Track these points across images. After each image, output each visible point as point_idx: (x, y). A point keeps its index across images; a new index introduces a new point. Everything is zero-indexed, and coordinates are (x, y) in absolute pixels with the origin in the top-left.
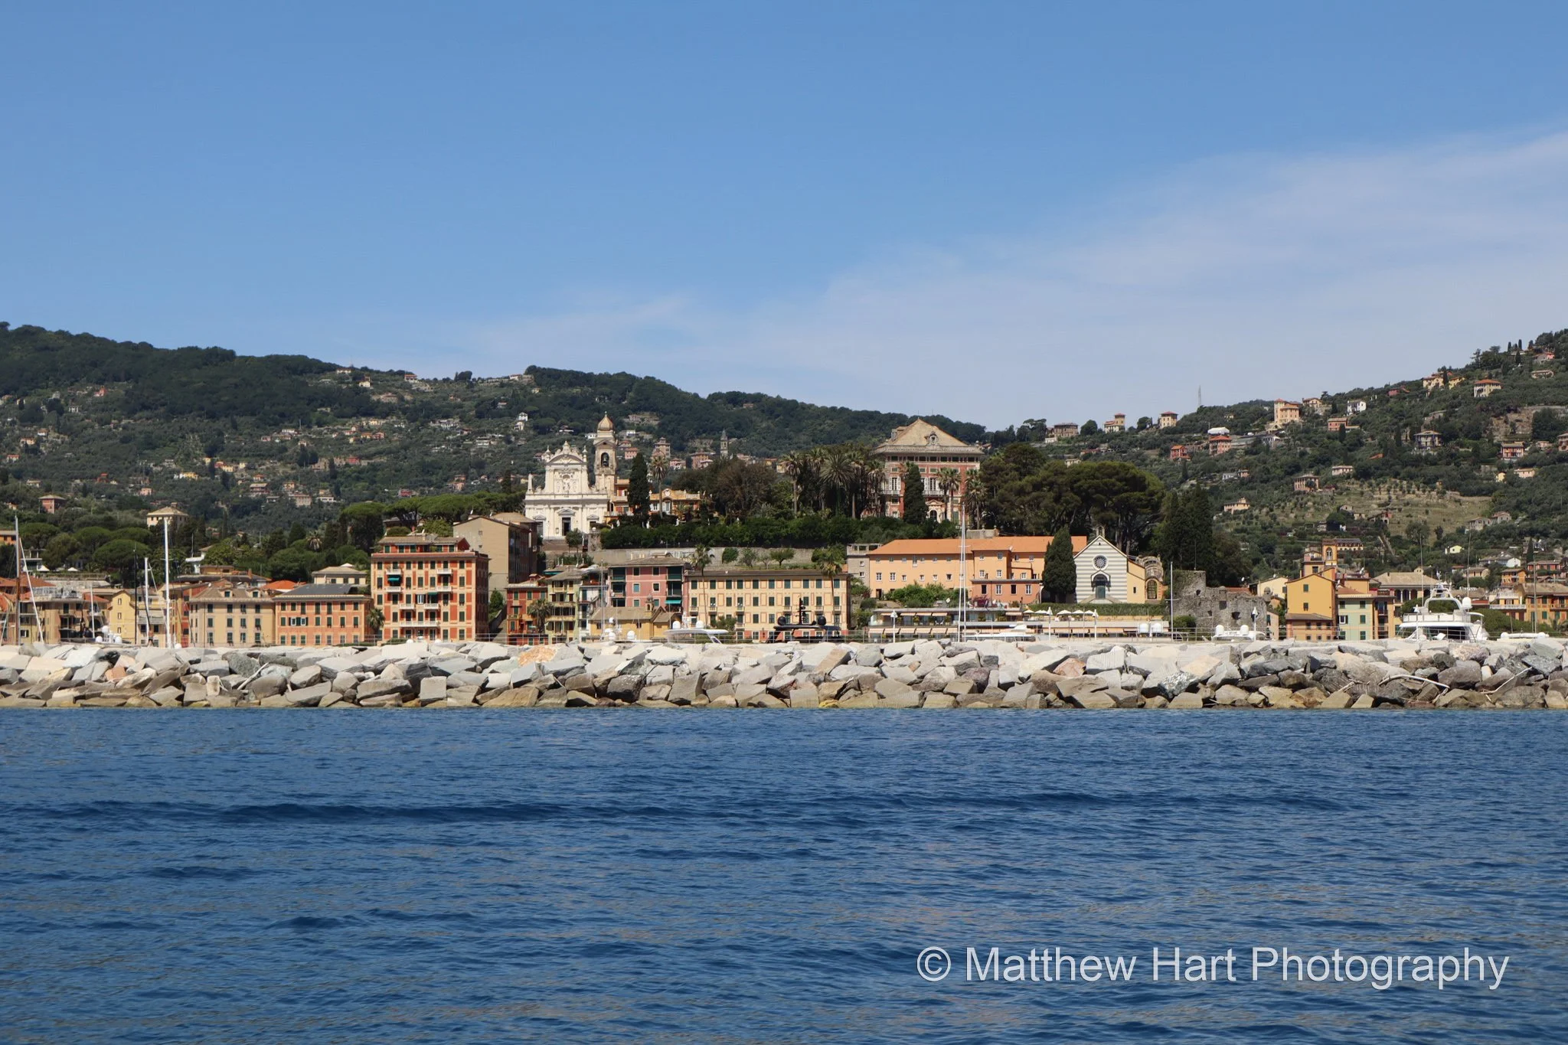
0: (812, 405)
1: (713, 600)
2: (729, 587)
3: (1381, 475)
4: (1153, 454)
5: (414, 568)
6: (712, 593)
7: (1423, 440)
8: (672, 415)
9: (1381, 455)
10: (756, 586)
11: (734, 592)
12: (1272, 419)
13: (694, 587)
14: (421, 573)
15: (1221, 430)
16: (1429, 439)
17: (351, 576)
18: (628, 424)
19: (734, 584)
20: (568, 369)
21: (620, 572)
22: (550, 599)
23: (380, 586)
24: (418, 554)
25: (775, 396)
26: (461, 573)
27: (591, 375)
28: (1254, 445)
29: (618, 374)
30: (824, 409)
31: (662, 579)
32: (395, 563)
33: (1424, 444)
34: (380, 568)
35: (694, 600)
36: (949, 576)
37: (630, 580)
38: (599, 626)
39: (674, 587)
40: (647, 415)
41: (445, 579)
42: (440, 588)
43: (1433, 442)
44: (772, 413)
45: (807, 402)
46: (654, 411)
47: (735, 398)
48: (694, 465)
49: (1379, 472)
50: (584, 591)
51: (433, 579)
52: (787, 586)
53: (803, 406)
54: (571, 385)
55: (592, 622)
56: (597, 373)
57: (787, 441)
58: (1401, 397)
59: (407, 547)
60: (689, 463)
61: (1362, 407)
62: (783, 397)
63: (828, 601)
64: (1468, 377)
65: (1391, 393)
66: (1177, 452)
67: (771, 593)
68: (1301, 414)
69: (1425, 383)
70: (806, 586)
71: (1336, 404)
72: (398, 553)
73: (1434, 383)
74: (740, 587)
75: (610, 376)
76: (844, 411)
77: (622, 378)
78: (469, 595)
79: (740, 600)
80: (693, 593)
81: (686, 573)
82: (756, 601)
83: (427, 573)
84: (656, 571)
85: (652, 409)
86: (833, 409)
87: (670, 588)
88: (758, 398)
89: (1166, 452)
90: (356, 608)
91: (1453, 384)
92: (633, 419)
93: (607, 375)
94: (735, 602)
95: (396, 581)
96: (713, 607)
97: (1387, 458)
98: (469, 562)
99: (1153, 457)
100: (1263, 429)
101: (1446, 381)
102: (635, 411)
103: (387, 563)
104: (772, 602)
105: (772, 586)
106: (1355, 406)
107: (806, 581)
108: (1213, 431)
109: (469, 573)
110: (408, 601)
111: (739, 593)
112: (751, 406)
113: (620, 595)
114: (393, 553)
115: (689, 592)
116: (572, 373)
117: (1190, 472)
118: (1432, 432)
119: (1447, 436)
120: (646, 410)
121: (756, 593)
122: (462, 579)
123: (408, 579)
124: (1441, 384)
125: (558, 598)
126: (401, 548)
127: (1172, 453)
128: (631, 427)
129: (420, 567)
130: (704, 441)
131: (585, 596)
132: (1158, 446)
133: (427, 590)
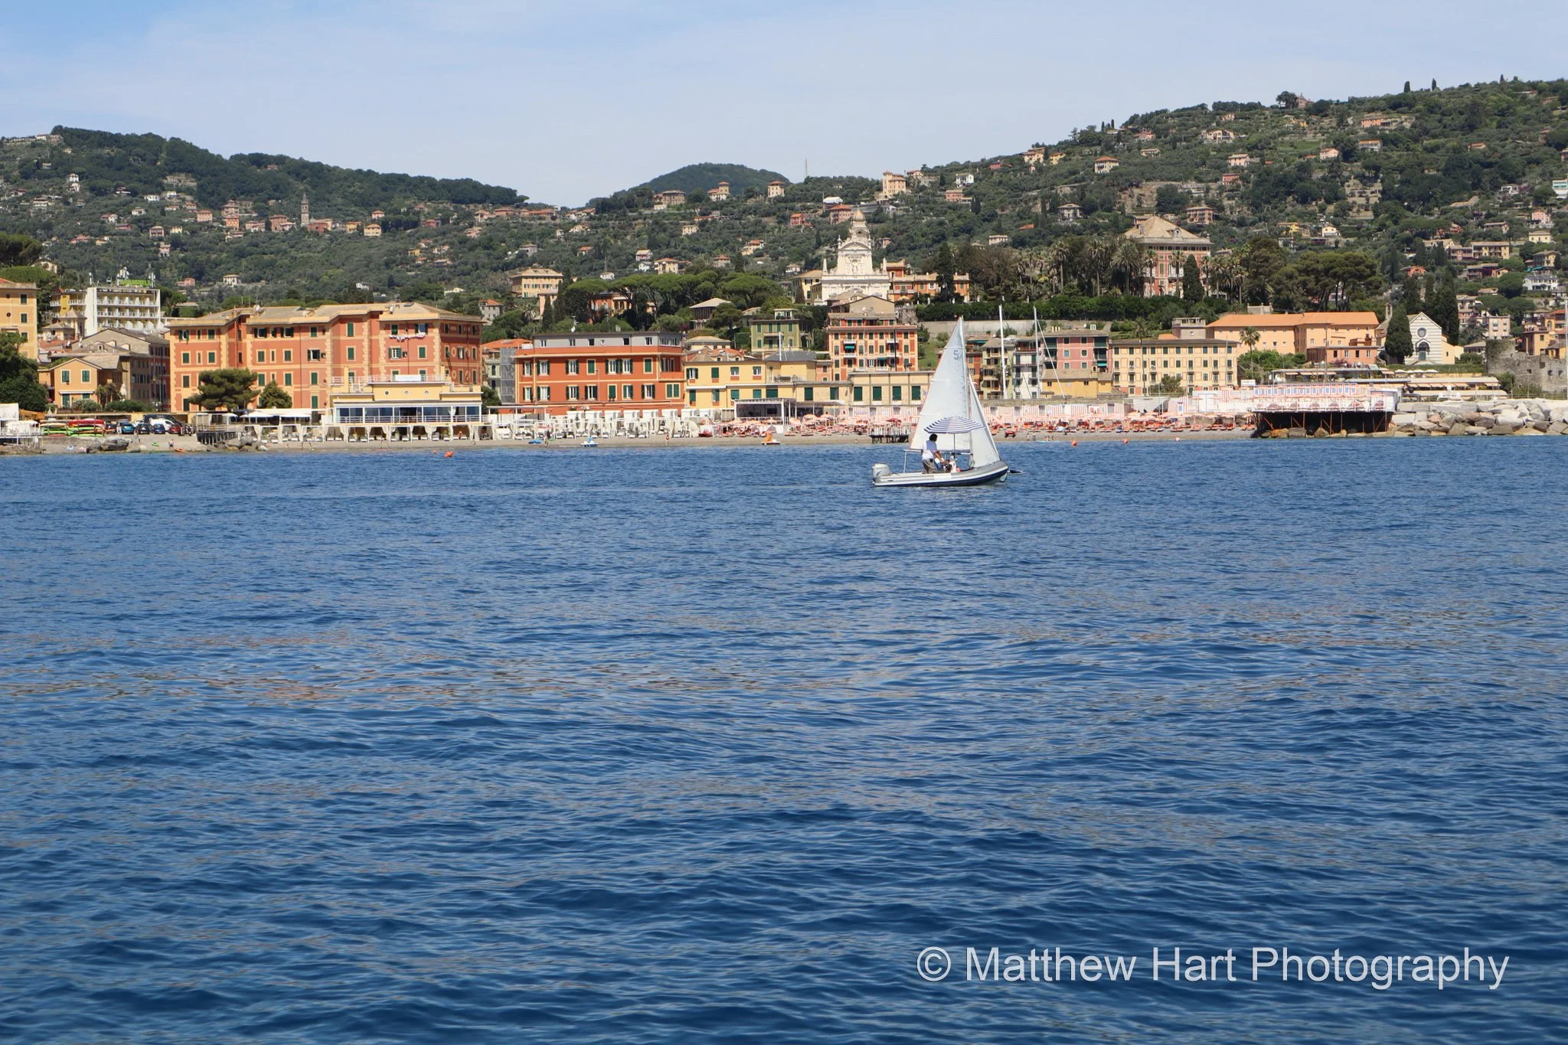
0: (336, 168)
1: (1132, 363)
2: (1145, 352)
3: (1036, 244)
4: (771, 222)
5: (866, 338)
6: (1131, 358)
7: (1066, 212)
8: (209, 177)
9: (1032, 226)
10: (1166, 352)
11: (1149, 357)
12: (880, 190)
13: (1117, 353)
14: (871, 342)
15: (836, 199)
16: (1071, 212)
17: (720, 344)
18: (168, 185)
19: (1149, 351)
20: (95, 129)
21: (1051, 341)
22: (985, 363)
23: (837, 353)
24: (863, 326)
25: (297, 158)
26: (906, 342)
27: (118, 135)
28: (876, 214)
29: (146, 135)
30: (349, 172)
31: (1090, 347)
32: (850, 334)
33: (1066, 216)
34: (836, 338)
35: (1117, 363)
36: (1275, 343)
37: (1061, 347)
38: (1050, 384)
39: (1100, 352)
40: (182, 176)
41: (893, 347)
42: (889, 355)
43: (1075, 214)
44: (298, 175)
45: (332, 164)
46: (189, 172)
47: (259, 160)
48: (273, 228)
49: (1034, 241)
50: (1018, 357)
51: (882, 347)
52: (1191, 352)
53: (328, 169)
54: (101, 145)
55: (1044, 381)
56: (124, 133)
57: (326, 203)
58: (1004, 171)
59: (855, 321)
60: (268, 226)
61: (970, 179)
62: (306, 159)
63: (1222, 363)
64: (1068, 154)
65: (993, 167)
66: (797, 220)
67: (1178, 357)
68: (908, 185)
69: (1026, 159)
70: (1205, 352)
71: (944, 176)
72: (847, 326)
73: (1035, 158)
74: (1153, 352)
75: (137, 136)
76: (370, 173)
77: (151, 140)
78: (913, 360)
79: (1153, 363)
80: (1115, 358)
81: (1110, 342)
82: (1166, 364)
83: (876, 342)
84: (1084, 340)
85: (189, 171)
86: (360, 171)
87: (1096, 353)
88: (281, 160)
89: (784, 219)
90: (825, 371)
91: (1055, 160)
92: (170, 180)
93: (134, 136)
94: (1149, 365)
95: (849, 349)
96: (1132, 368)
97: (1039, 228)
98: (912, 333)
99: (772, 224)
100: (873, 199)
101: (1046, 157)
102: (172, 172)
103: (843, 334)
104: (1178, 364)
105: (1178, 352)
106: (964, 178)
107: (1205, 348)
108: (828, 200)
109: (912, 342)
110: (861, 365)
111: (1152, 357)
112: (276, 168)
113: (1051, 359)
114: (843, 326)
115: (1112, 356)
116: (99, 133)
117: (822, 239)
118: (1074, 206)
119: (1087, 210)
120: (181, 171)
121: (1166, 357)
122: (906, 347)
123: (861, 347)
124: (1042, 160)
125: (992, 362)
126: (850, 322)
127: (792, 221)
128: (171, 188)
129: (871, 338)
130: (244, 203)
131: (1018, 360)
132: (774, 214)
133: (877, 355)
